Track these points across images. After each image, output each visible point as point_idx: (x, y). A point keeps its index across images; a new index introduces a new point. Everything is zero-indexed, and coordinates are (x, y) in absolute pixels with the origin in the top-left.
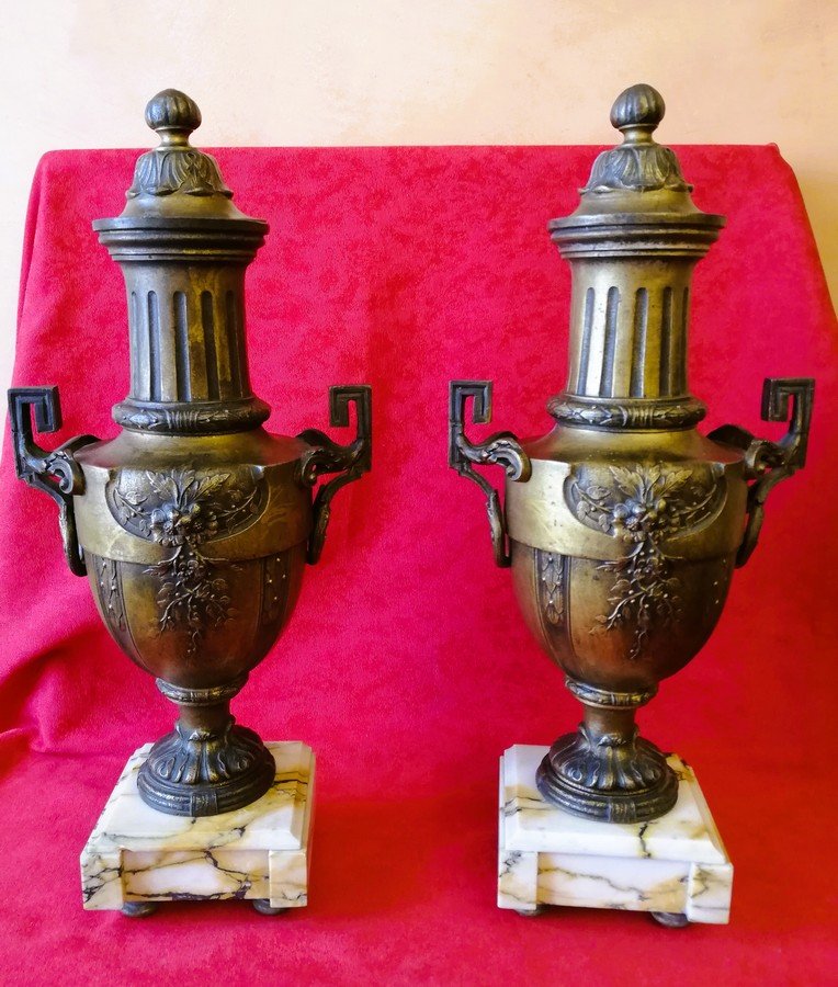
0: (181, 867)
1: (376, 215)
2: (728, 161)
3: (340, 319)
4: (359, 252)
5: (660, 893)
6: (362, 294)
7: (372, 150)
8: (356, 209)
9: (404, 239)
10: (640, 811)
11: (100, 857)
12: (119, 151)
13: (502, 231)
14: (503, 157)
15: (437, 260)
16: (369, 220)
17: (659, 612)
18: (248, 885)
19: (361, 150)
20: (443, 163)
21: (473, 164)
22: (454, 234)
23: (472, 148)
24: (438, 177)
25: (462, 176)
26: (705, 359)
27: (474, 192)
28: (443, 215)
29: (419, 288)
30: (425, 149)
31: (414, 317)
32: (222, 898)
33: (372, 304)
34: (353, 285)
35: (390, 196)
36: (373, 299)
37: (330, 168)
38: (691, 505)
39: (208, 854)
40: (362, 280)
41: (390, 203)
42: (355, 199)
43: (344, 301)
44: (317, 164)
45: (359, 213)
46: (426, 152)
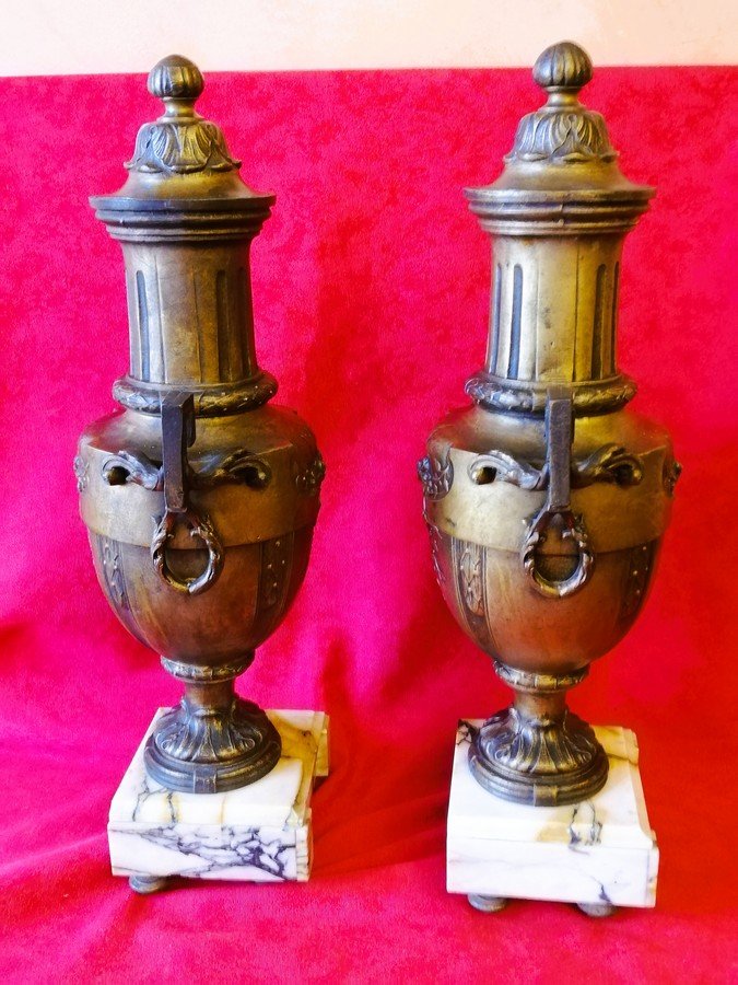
1: (324, 151)
3: (285, 270)
4: (305, 193)
6: (309, 242)
7: (317, 75)
8: (301, 144)
9: (355, 177)
12: (29, 79)
13: (467, 167)
14: (468, 82)
15: (393, 201)
16: (315, 158)
19: (304, 75)
20: (399, 89)
21: (434, 90)
22: (413, 172)
23: (432, 72)
24: (394, 105)
25: (421, 104)
26: (693, 312)
27: (433, 123)
28: (399, 150)
29: (374, 233)
30: (378, 74)
31: (369, 266)
33: (321, 253)
34: (299, 232)
35: (338, 128)
36: (323, 247)
37: (270, 97)
40: (309, 225)
41: (339, 137)
42: (300, 133)
43: (290, 250)
44: (256, 92)
45: (304, 148)
46: (380, 76)
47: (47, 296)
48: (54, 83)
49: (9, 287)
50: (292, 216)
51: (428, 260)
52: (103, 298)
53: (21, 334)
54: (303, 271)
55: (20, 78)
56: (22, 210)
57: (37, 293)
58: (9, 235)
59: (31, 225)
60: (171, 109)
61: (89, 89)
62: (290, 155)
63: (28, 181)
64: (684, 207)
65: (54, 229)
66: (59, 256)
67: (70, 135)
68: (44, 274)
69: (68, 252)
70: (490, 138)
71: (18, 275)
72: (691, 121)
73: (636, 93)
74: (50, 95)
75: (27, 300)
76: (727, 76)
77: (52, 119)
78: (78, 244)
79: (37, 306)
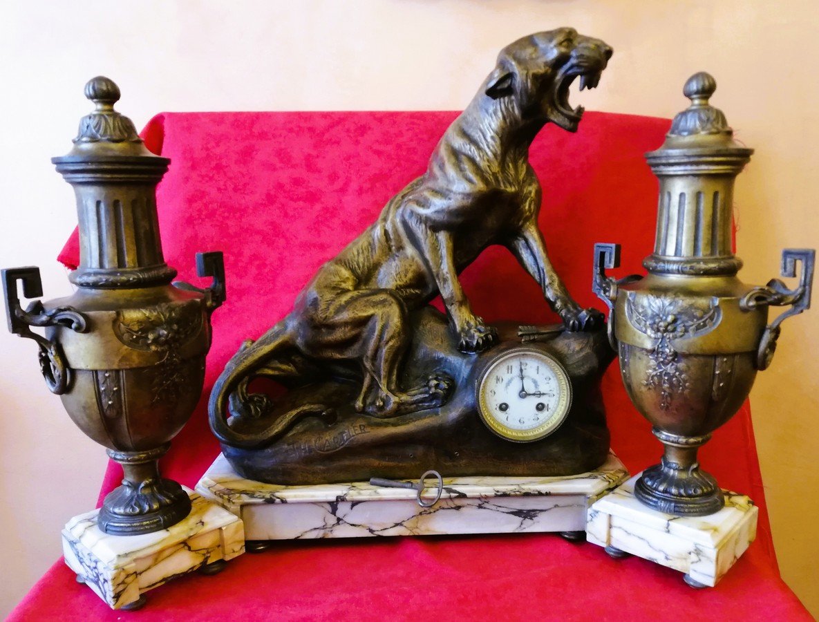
0: (169, 558)
1: (361, 140)
5: (678, 558)
8: (349, 136)
10: (677, 509)
11: (123, 569)
17: (674, 383)
18: (208, 555)
32: (195, 569)
33: (360, 192)
38: (692, 321)
39: (185, 544)
41: (369, 133)
45: (351, 138)
47: (205, 213)
52: (238, 215)
57: (200, 210)
62: (343, 142)
65: (212, 177)
66: (213, 193)
68: (204, 201)
69: (219, 189)
78: (225, 185)
79: (199, 218)
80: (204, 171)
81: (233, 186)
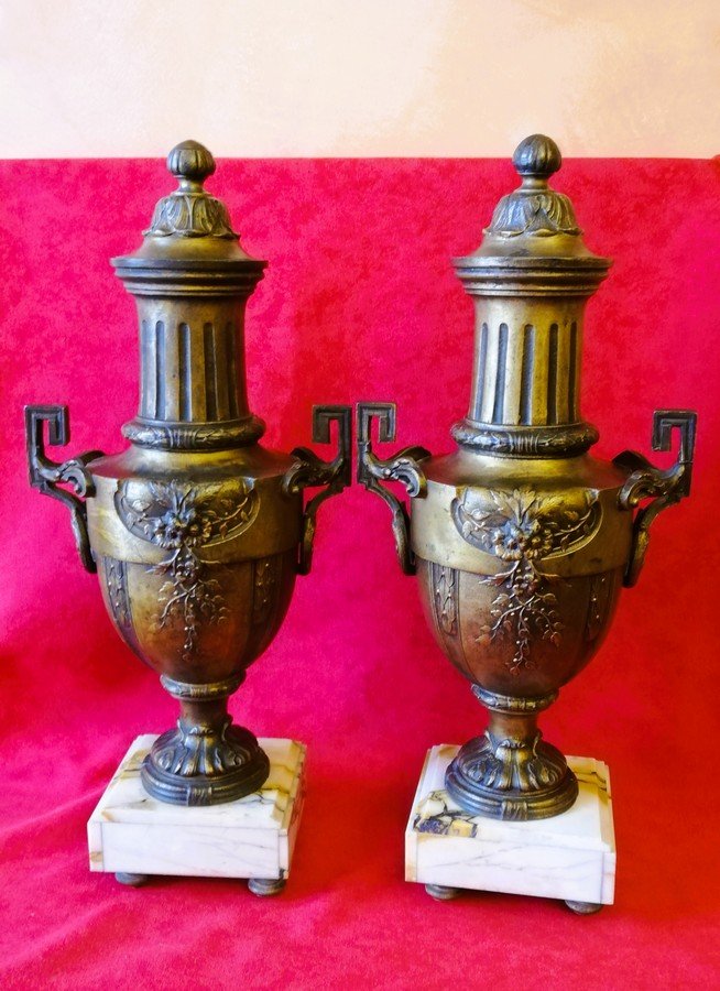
1: (303, 229)
2: (668, 176)
3: (264, 335)
4: (285, 267)
6: (287, 311)
7: (299, 162)
8: (282, 223)
9: (331, 253)
12: (42, 161)
13: (432, 247)
14: (433, 170)
15: (365, 275)
16: (295, 235)
19: (287, 162)
20: (372, 176)
21: (404, 177)
22: (384, 249)
23: (402, 161)
24: (368, 189)
25: (393, 190)
26: (643, 382)
27: (404, 206)
28: (372, 230)
29: (347, 304)
30: (354, 162)
31: (342, 334)
33: (298, 321)
34: (279, 300)
36: (299, 316)
37: (256, 181)
40: (288, 295)
41: (318, 217)
42: (281, 213)
43: (269, 318)
44: (243, 176)
45: (285, 227)
46: (354, 164)
47: (46, 354)
48: (63, 165)
49: (12, 343)
50: (272, 287)
51: (396, 330)
52: (98, 358)
53: (21, 388)
54: (281, 337)
55: (34, 160)
56: (29, 277)
57: (39, 351)
58: (16, 297)
59: (37, 291)
60: (184, 184)
61: (94, 172)
62: (272, 233)
63: (36, 253)
64: (634, 285)
65: (57, 295)
66: (59, 320)
67: (76, 211)
68: (44, 334)
69: (69, 315)
70: (454, 221)
71: (22, 334)
72: (639, 208)
73: (587, 182)
74: (60, 175)
75: (29, 357)
76: (672, 169)
77: (60, 197)
78: (78, 308)
79: (38, 363)
80: (44, 283)
81: (90, 310)
